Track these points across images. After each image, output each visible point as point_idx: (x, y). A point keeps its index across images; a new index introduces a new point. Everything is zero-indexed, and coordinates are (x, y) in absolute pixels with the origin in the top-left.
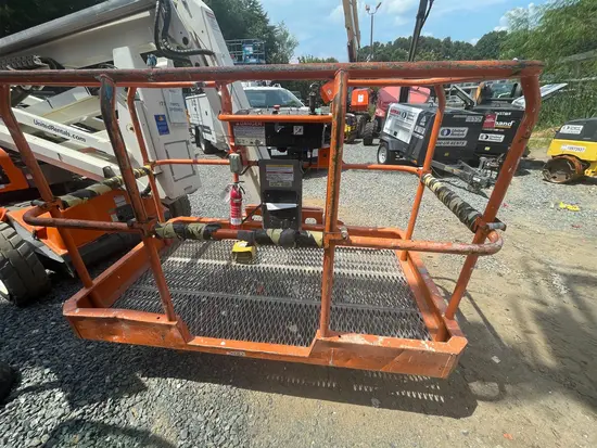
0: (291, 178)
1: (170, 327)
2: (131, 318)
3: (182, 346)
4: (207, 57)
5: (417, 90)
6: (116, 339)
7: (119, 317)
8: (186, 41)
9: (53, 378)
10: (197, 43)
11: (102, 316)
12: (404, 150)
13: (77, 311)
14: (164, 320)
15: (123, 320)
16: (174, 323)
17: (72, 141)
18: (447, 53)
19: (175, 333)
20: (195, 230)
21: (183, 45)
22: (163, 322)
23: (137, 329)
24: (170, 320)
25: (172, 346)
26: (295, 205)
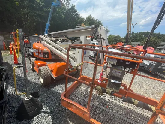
0: (120, 74)
1: (87, 113)
2: (77, 106)
3: (88, 120)
4: (102, 40)
5: (150, 48)
6: (70, 109)
7: (74, 104)
8: (98, 36)
9: (49, 111)
10: (101, 36)
11: (70, 102)
12: (146, 67)
13: (64, 98)
14: (86, 110)
15: (75, 105)
16: (89, 112)
17: (64, 52)
18: (158, 37)
19: (88, 115)
20: (108, 91)
21: (97, 37)
22: (85, 111)
23: (77, 109)
24: (88, 111)
25: (85, 118)
26: (120, 82)
